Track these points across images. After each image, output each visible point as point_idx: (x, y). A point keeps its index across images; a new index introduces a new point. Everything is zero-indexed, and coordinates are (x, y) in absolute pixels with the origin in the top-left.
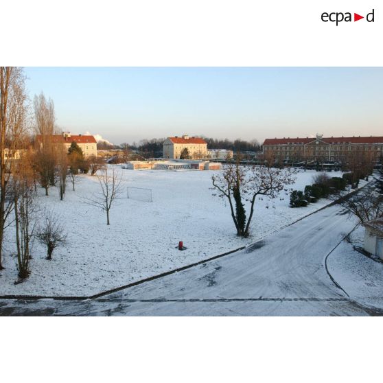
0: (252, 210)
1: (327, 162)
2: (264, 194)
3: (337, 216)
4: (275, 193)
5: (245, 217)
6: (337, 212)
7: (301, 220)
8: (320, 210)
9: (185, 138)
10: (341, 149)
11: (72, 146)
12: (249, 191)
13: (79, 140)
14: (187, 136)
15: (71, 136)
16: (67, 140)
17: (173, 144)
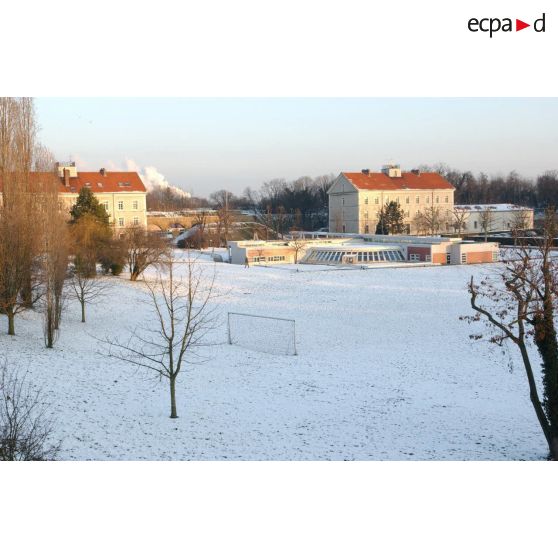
9: (392, 173)
11: (80, 200)
13: (100, 185)
14: (396, 167)
15: (78, 173)
16: (67, 185)
17: (357, 192)
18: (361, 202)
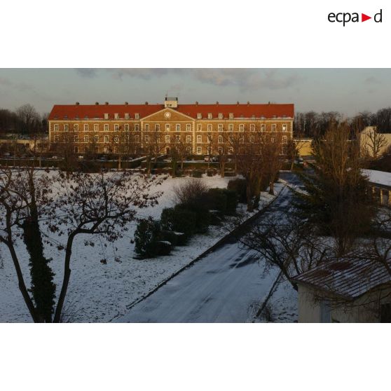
0: (67, 272)
1: (190, 158)
2: (91, 231)
3: (234, 269)
4: (118, 228)
5: (53, 287)
6: (232, 262)
7: (165, 283)
8: (197, 260)
10: (215, 129)
12: (63, 227)
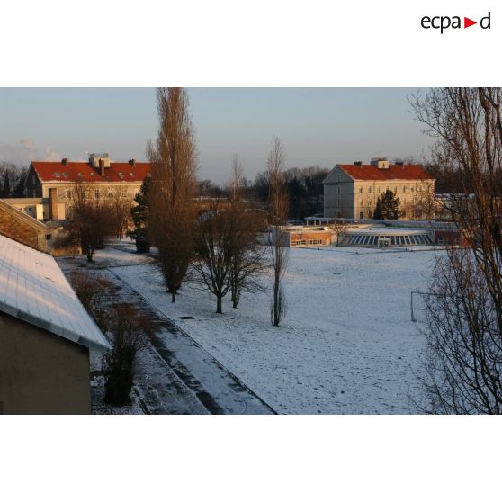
9: (380, 165)
11: (144, 189)
13: (131, 174)
14: (384, 160)
15: (111, 164)
16: (103, 175)
17: (353, 182)
18: (356, 191)
